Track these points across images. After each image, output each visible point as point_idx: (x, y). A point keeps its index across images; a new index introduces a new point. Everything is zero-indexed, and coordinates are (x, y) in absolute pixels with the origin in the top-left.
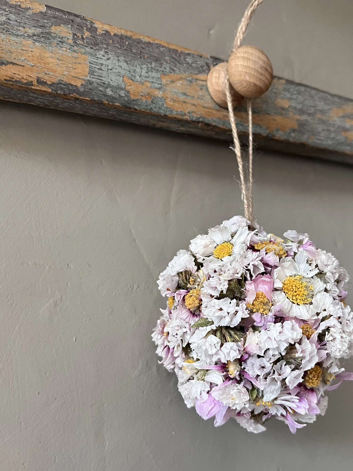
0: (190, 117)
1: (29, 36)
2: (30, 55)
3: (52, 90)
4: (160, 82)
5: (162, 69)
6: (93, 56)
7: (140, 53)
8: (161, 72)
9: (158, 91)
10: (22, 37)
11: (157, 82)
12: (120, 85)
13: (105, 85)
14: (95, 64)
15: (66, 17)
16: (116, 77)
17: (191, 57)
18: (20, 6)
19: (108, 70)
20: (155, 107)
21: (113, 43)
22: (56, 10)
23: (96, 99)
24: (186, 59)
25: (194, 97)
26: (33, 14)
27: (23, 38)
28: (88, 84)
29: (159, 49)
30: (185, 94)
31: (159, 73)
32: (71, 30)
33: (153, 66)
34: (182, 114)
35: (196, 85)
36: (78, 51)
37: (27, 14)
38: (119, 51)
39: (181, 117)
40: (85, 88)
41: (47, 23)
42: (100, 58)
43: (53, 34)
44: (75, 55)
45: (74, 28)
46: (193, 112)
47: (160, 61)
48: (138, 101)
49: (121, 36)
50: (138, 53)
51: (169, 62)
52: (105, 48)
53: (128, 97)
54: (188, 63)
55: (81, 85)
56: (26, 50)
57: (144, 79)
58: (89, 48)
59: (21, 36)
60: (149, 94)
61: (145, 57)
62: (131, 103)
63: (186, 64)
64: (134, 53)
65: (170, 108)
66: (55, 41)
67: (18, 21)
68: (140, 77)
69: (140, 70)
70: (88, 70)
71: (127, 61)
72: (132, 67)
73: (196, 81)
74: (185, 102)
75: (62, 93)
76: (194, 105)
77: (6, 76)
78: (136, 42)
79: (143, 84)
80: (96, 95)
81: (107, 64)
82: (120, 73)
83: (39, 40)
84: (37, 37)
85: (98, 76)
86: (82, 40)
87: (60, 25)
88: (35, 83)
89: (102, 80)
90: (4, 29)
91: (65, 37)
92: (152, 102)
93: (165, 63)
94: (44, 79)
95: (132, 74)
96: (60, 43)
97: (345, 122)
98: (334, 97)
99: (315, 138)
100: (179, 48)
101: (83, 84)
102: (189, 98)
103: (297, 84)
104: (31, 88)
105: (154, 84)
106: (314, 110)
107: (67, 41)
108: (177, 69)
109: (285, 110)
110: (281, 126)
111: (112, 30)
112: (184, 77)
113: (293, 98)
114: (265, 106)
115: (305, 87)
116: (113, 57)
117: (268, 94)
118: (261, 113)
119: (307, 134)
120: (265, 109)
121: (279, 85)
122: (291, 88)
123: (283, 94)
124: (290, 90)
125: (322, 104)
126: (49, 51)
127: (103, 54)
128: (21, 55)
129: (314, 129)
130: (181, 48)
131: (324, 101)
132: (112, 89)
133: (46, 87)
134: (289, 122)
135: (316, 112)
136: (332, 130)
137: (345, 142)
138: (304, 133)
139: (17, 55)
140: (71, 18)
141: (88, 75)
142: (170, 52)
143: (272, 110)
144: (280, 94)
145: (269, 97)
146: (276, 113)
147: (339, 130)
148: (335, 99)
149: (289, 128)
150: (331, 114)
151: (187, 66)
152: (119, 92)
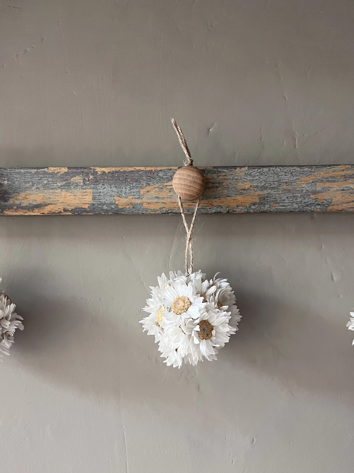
0: (160, 212)
1: (59, 188)
2: (59, 197)
3: (72, 213)
4: (139, 194)
5: (140, 186)
6: (95, 189)
7: (125, 179)
8: (140, 188)
9: (138, 199)
11: (137, 194)
12: (112, 202)
13: (102, 204)
14: (96, 193)
15: (79, 171)
16: (109, 198)
17: (162, 172)
18: (54, 172)
19: (104, 195)
20: (135, 210)
21: (107, 178)
22: (73, 169)
23: (97, 213)
24: (158, 175)
25: (164, 198)
26: (61, 174)
27: (56, 189)
28: (92, 205)
29: (139, 173)
30: (157, 198)
31: (138, 189)
33: (134, 185)
34: (154, 211)
35: (166, 189)
36: (86, 188)
37: (58, 175)
38: (111, 182)
39: (154, 213)
40: (90, 208)
41: (68, 178)
42: (99, 189)
43: (73, 182)
44: (84, 191)
45: (83, 176)
46: (163, 208)
47: (139, 180)
48: (124, 209)
49: (112, 172)
50: (124, 180)
51: (145, 179)
52: (102, 182)
53: (117, 208)
54: (160, 177)
55: (88, 207)
56: (57, 195)
57: (128, 194)
58: (93, 185)
59: (55, 188)
60: (131, 203)
61: (128, 181)
62: (119, 211)
63: (158, 178)
64: (121, 181)
65: (146, 208)
66: (73, 186)
67: (53, 181)
68: (125, 194)
69: (125, 190)
70: (92, 197)
71: (117, 186)
72: (119, 189)
73: (166, 187)
75: (77, 214)
76: (164, 203)
77: (47, 211)
78: (122, 173)
79: (127, 198)
80: (97, 211)
81: (103, 191)
82: (112, 194)
83: (65, 188)
84: (63, 187)
85: (98, 200)
86: (88, 181)
87: (76, 177)
88: (62, 211)
89: (101, 201)
90: (46, 187)
91: (78, 182)
92: (133, 208)
93: (143, 181)
94: (67, 208)
95: (120, 193)
96: (76, 187)
97: (316, 186)
98: (304, 167)
99: (278, 205)
100: (153, 169)
101: (89, 206)
102: (161, 199)
103: (260, 167)
104: (61, 215)
105: (134, 196)
106: (278, 183)
107: (79, 184)
108: (152, 183)
109: (246, 190)
110: (242, 203)
111: (107, 170)
112: (156, 187)
113: (255, 179)
114: (226, 191)
115: (269, 167)
116: (108, 186)
117: (230, 182)
118: (223, 197)
119: (270, 204)
120: (226, 193)
121: (241, 172)
122: (254, 172)
123: (245, 178)
124: (252, 174)
125: (288, 176)
126: (70, 192)
127: (101, 186)
128: (55, 198)
129: (278, 198)
130: (155, 168)
131: (291, 173)
132: (107, 205)
133: (69, 212)
134: (250, 198)
135: (280, 185)
136: (300, 195)
137: (315, 203)
138: (266, 203)
139: (53, 199)
140: (82, 170)
141: (92, 200)
142: (146, 173)
143: (233, 192)
144: (242, 179)
145: (230, 183)
146: (237, 194)
147: (309, 194)
148: (305, 169)
149: (250, 202)
150: (299, 182)
151: (159, 179)
152: (111, 206)
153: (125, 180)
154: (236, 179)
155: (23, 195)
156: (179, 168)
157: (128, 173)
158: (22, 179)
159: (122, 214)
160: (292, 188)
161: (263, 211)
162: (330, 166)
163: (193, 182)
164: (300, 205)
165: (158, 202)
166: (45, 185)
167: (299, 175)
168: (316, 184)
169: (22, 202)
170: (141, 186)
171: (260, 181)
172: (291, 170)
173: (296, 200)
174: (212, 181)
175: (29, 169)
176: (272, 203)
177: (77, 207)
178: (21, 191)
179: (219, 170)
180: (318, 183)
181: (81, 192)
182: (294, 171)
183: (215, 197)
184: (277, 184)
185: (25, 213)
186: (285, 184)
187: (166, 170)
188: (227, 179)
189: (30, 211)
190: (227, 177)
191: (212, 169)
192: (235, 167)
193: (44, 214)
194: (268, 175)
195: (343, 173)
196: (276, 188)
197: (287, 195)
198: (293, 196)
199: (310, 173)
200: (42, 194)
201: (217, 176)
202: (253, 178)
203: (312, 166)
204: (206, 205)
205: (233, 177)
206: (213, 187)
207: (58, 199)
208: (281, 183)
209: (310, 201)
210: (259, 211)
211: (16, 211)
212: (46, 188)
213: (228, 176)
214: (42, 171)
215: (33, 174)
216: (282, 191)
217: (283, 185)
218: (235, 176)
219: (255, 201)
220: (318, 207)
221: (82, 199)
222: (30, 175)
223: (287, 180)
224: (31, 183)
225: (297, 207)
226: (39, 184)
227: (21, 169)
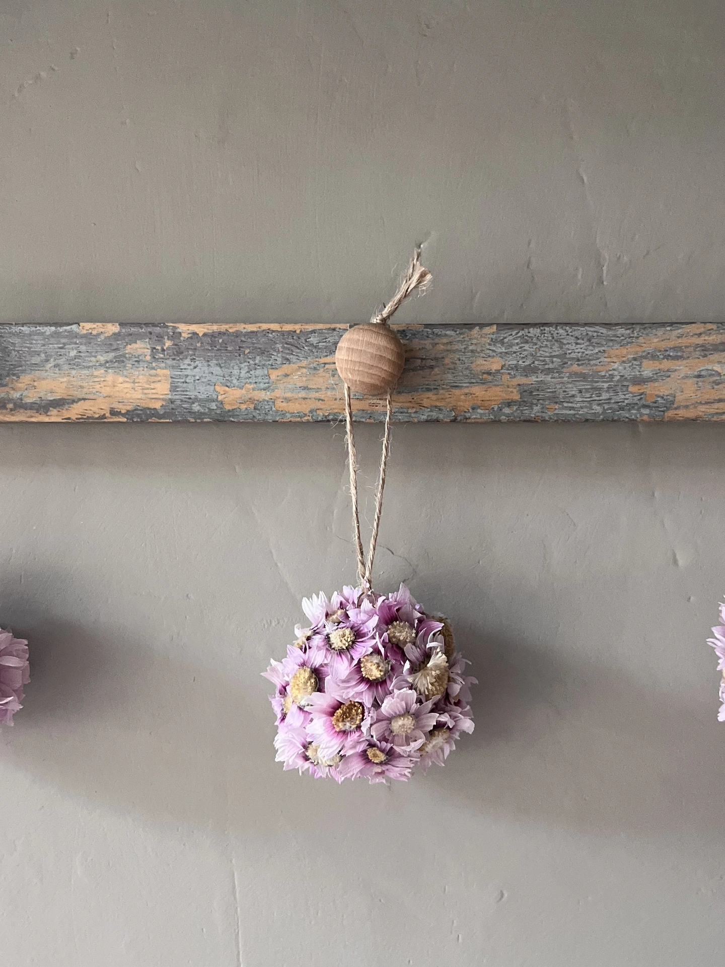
0: (312, 418)
1: (101, 365)
2: (102, 386)
3: (127, 418)
4: (267, 380)
5: (270, 363)
6: (176, 369)
7: (238, 348)
8: (269, 367)
9: (265, 391)
10: (93, 369)
11: (263, 381)
12: (210, 397)
13: (191, 400)
14: (178, 377)
15: (143, 330)
16: (205, 388)
17: (317, 334)
18: (91, 333)
19: (194, 381)
20: (260, 414)
21: (202, 346)
22: (131, 326)
23: (180, 419)
24: (308, 340)
25: (321, 389)
26: (106, 338)
27: (95, 369)
28: (169, 403)
29: (268, 336)
30: (305, 388)
31: (265, 369)
32: (149, 344)
33: (257, 362)
34: (298, 416)
35: (324, 371)
36: (157, 367)
37: (99, 340)
38: (209, 354)
39: (299, 419)
40: (165, 409)
41: (121, 345)
42: (185, 369)
43: (129, 354)
44: (153, 372)
45: (152, 341)
46: (319, 409)
47: (268, 351)
48: (235, 411)
49: (212, 334)
50: (236, 350)
52: (191, 355)
53: (221, 408)
54: (312, 344)
55: (161, 406)
56: (98, 382)
57: (244, 381)
58: (170, 359)
59: (92, 367)
60: (250, 399)
61: (246, 353)
62: (224, 416)
63: (307, 346)
64: (230, 352)
65: (282, 411)
66: (130, 363)
67: (89, 351)
68: (238, 380)
69: (238, 371)
70: (169, 386)
71: (221, 363)
72: (228, 370)
73: (324, 366)
74: (304, 399)
75: (139, 420)
76: (319, 400)
77: (77, 414)
78: (233, 336)
79: (241, 388)
80: (179, 415)
81: (194, 374)
82: (210, 381)
83: (112, 366)
84: (110, 363)
85: (181, 391)
86: (161, 352)
87: (136, 343)
88: (108, 415)
89: (188, 395)
91: (141, 355)
92: (255, 409)
93: (275, 354)
94: (118, 408)
95: (227, 378)
96: (136, 363)
97: (641, 368)
98: (617, 327)
99: (561, 406)
100: (297, 327)
101: (163, 405)
102: (313, 391)
103: (524, 326)
104: (105, 423)
105: (258, 385)
106: (559, 360)
107: (144, 359)
108: (294, 357)
109: (492, 375)
110: (483, 401)
111: (200, 329)
112: (304, 365)
113: (511, 351)
114: (450, 376)
115: (543, 326)
116: (202, 362)
117: (458, 357)
118: (443, 389)
119: (542, 404)
120: (451, 380)
121: (482, 337)
122: (509, 335)
123: (490, 350)
124: (505, 340)
125: (582, 346)
126: (123, 375)
127: (187, 363)
128: (93, 388)
129: (560, 393)
130: (302, 325)
131: (589, 340)
132: (200, 403)
133: (121, 416)
134: (500, 391)
135: (564, 364)
136: (606, 385)
137: (639, 403)
138: (535, 403)
139: (88, 389)
140: (149, 330)
141: (169, 393)
142: (283, 335)
143: (466, 379)
144: (484, 351)
145: (459, 360)
146: (474, 383)
147: (625, 383)
148: (618, 331)
149: (500, 400)
150: (606, 359)
151: (310, 348)
152: (209, 405)
153: (239, 350)
154: (472, 351)
155: (26, 379)
156: (351, 327)
157: (245, 336)
158: (26, 347)
159: (232, 421)
160: (590, 370)
161: (528, 418)
162: (671, 324)
163: (378, 356)
164: (606, 407)
165: (306, 397)
166: (73, 360)
167: (606, 344)
168: (641, 363)
169: (24, 395)
170: (272, 363)
171: (522, 356)
172: (588, 332)
173: (598, 396)
174: (422, 354)
175: (40, 327)
176: (547, 403)
177: (139, 406)
178: (24, 371)
179: (435, 332)
180: (645, 362)
181: (147, 374)
182: (595, 334)
183: (426, 388)
184: (560, 362)
185: (32, 417)
186: (577, 363)
187: (324, 331)
188: (454, 351)
189: (40, 414)
190: (453, 346)
191: (421, 330)
192: (470, 326)
193: (70, 421)
194: (539, 343)
195: (699, 341)
196: (555, 371)
197: (580, 386)
198: (591, 388)
199: (629, 340)
200: (65, 379)
201: (432, 344)
202: (509, 349)
203: (633, 324)
204: (409, 404)
205: (464, 346)
206: (423, 367)
207: (100, 390)
208: (566, 360)
209: (627, 399)
210: (518, 419)
211: (13, 412)
212: (75, 367)
213: (455, 344)
214: (66, 330)
215: (48, 337)
216: (569, 378)
217: (572, 365)
218: (470, 344)
219: (510, 398)
220: (646, 411)
221: (148, 389)
222: (41, 338)
223: (580, 354)
224: (43, 355)
225: (601, 412)
226: (61, 357)
227: (23, 327)
